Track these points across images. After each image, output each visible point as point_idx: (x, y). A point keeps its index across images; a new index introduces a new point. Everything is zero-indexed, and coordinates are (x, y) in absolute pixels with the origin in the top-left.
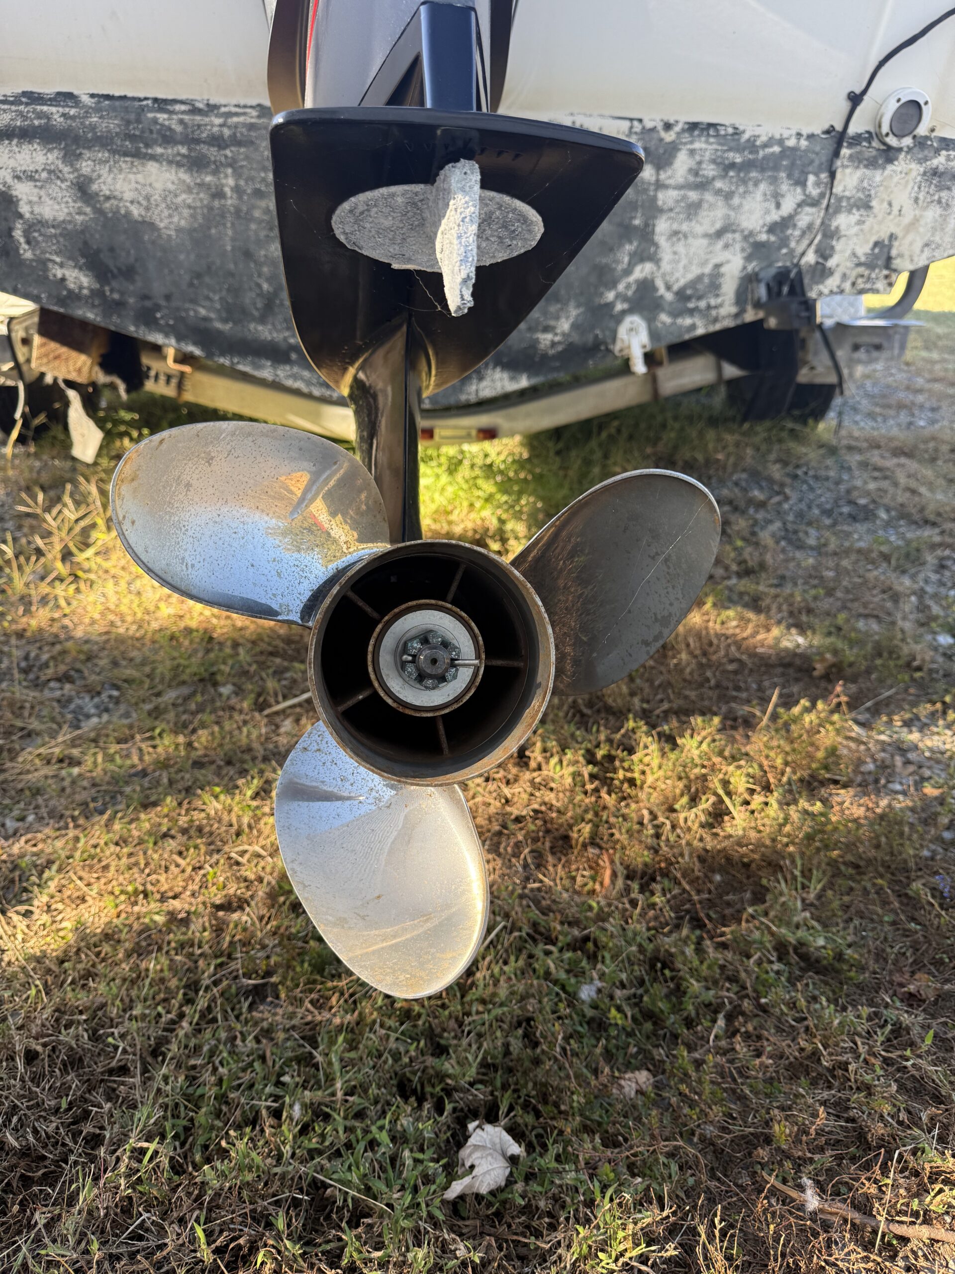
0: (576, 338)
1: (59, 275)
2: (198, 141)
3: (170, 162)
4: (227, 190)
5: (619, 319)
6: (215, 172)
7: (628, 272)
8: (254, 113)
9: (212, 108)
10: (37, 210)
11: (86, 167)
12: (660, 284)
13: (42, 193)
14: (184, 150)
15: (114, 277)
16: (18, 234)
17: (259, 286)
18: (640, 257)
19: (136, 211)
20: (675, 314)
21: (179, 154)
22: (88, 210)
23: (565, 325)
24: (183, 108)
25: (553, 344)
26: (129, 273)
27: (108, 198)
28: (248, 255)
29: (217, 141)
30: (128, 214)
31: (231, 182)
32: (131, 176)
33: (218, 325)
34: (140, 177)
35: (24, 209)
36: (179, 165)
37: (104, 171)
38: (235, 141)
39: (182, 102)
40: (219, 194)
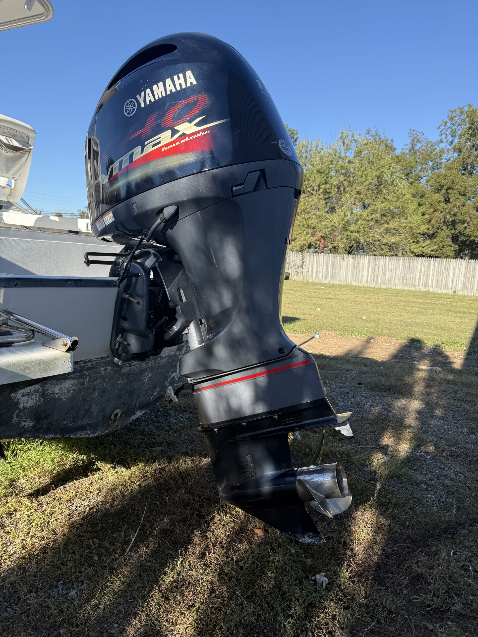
0: (157, 396)
1: (23, 425)
2: (82, 371)
3: (73, 379)
4: (86, 382)
5: (167, 388)
6: (84, 378)
7: (170, 376)
8: (100, 359)
9: (89, 360)
10: (25, 404)
11: (47, 387)
12: (176, 377)
13: (29, 399)
14: (78, 374)
15: (42, 419)
16: (15, 416)
17: (85, 408)
18: (173, 372)
19: (57, 396)
20: (177, 383)
21: (76, 376)
22: (42, 400)
23: (156, 393)
24: (82, 362)
25: (152, 398)
26: (47, 417)
27: (50, 394)
28: (85, 400)
29: (88, 369)
30: (55, 397)
31: (87, 380)
32: (60, 386)
33: (69, 425)
34: (62, 386)
35: (21, 406)
36: (75, 379)
37: (52, 387)
38: (93, 368)
39: (82, 361)
40: (84, 384)
